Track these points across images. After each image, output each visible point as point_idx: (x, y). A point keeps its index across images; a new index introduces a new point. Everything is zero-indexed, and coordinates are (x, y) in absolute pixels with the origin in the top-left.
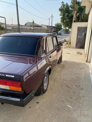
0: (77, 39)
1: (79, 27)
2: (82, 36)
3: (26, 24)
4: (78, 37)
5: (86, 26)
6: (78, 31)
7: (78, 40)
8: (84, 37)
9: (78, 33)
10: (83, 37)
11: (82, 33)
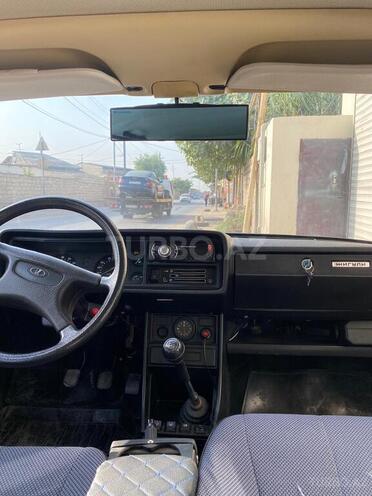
0: (300, 207)
1: (307, 141)
2: (328, 190)
3: (9, 159)
4: (307, 193)
5: (344, 136)
6: (301, 160)
7: (304, 209)
8: (335, 194)
9: (302, 176)
10: (331, 193)
11: (329, 173)
